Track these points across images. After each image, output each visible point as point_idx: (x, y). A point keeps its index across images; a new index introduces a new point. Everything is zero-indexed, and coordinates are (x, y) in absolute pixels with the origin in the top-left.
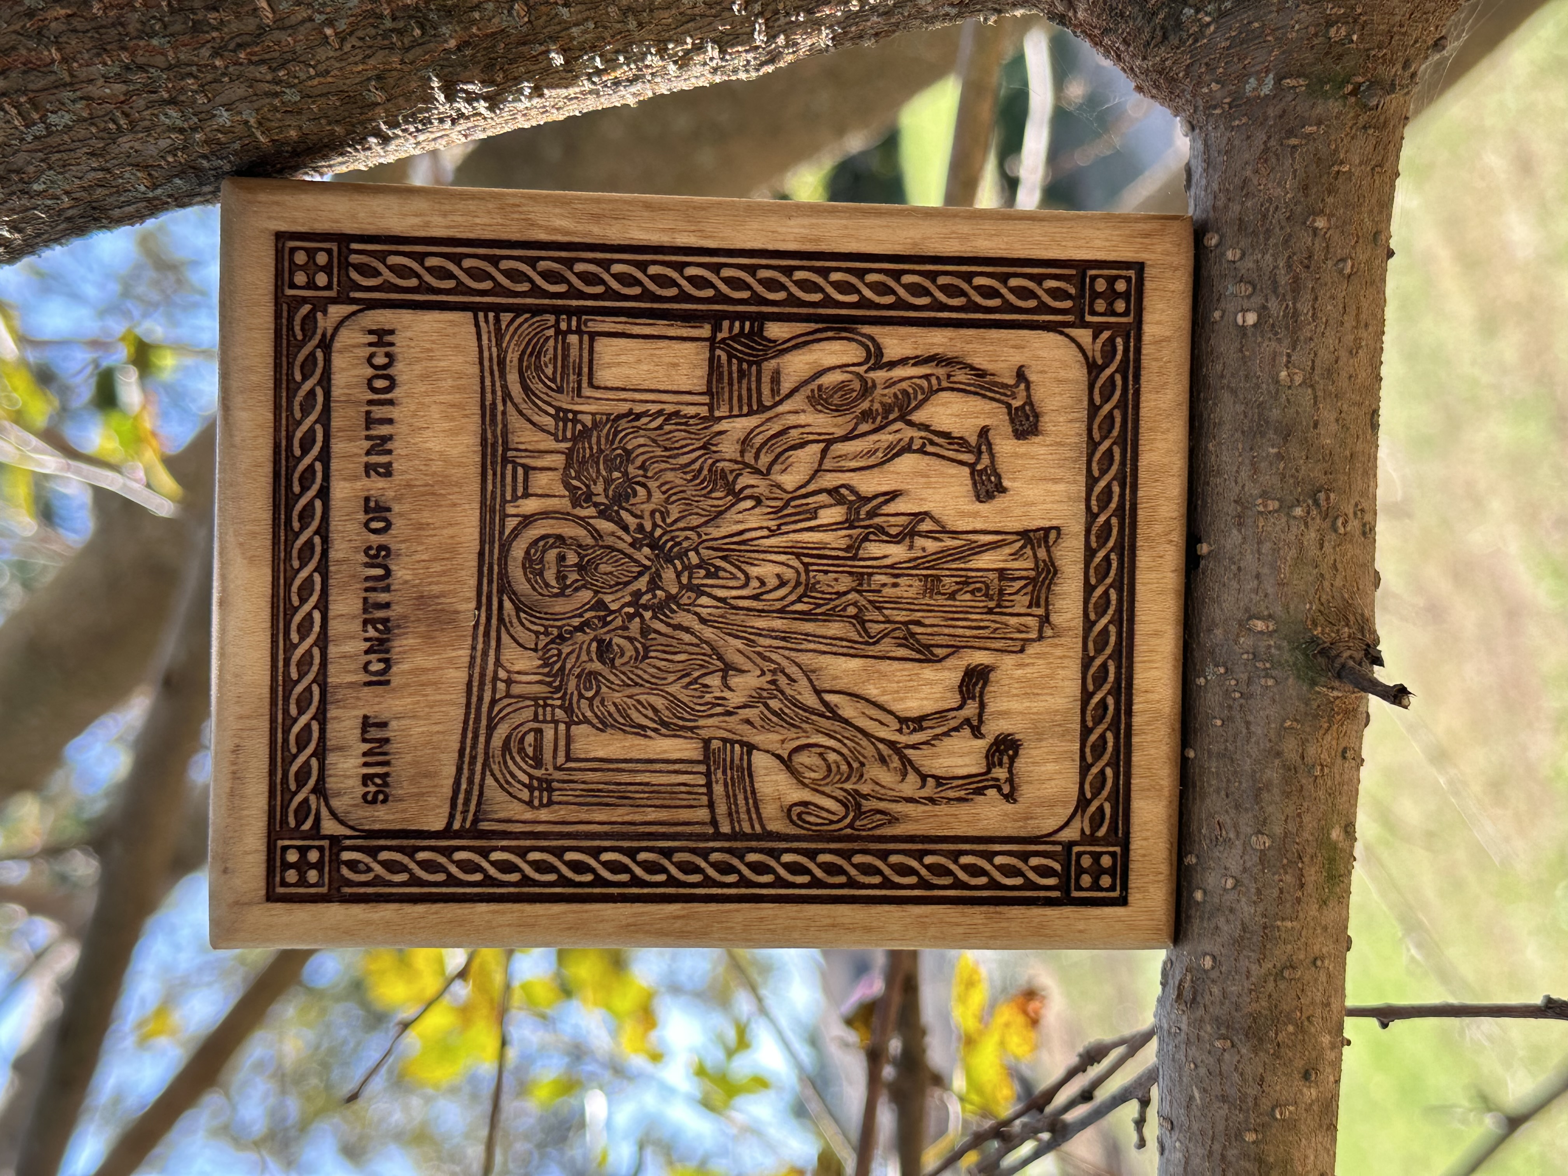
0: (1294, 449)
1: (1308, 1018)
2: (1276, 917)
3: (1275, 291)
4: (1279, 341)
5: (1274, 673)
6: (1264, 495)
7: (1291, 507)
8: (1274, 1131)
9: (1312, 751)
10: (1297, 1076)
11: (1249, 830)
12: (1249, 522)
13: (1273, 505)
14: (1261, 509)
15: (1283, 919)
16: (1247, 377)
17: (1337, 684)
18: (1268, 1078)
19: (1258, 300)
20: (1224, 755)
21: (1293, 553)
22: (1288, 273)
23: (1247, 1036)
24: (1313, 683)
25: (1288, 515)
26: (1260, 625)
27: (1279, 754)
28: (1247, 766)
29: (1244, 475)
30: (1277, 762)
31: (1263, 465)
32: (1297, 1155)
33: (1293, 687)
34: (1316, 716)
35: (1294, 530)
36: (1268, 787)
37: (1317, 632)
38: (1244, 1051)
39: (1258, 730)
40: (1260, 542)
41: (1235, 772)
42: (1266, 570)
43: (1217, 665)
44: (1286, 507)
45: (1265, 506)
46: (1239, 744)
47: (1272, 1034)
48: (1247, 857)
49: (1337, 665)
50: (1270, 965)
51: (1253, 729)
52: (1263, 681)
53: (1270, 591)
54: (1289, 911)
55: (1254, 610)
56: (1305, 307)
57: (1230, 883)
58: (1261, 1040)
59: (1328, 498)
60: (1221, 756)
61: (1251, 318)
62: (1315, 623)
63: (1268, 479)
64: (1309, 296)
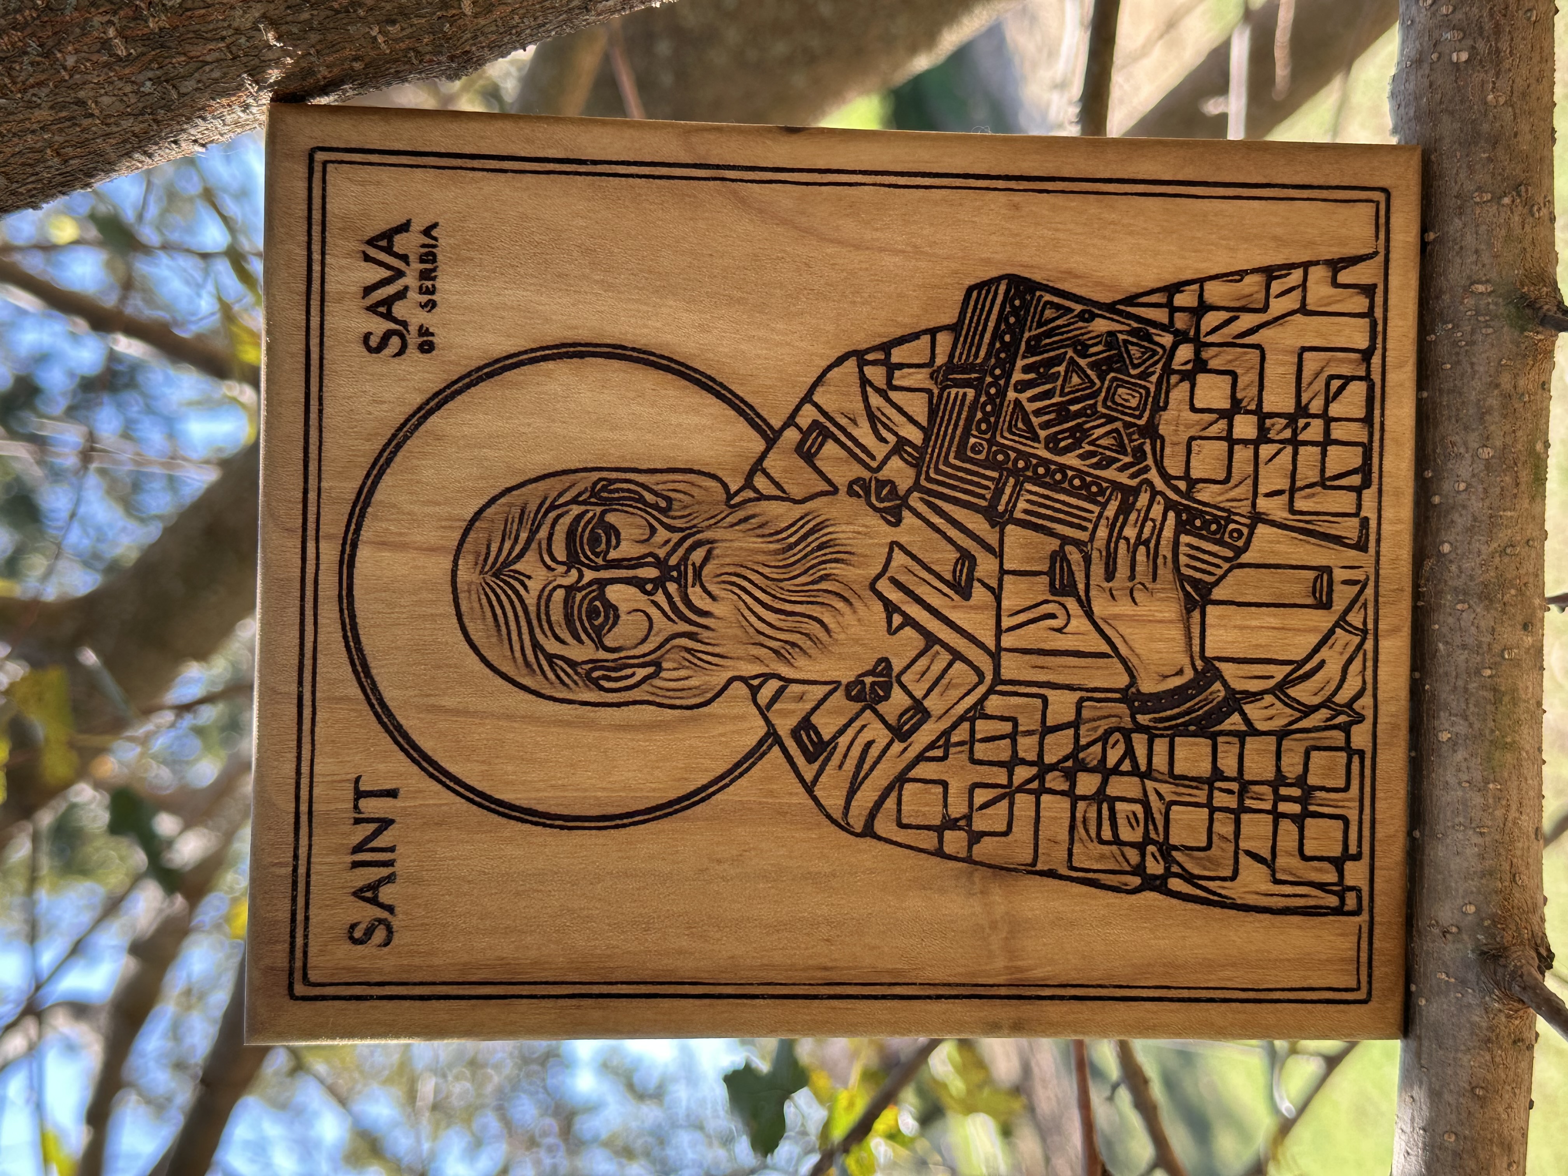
0: (1500, 153)
1: (1525, 584)
2: (1499, 508)
3: (1481, 34)
4: (1486, 72)
5: (1492, 323)
6: (1479, 189)
7: (1500, 198)
8: (1503, 667)
9: (1522, 382)
10: (1519, 627)
11: (1476, 445)
12: (1469, 211)
13: (1487, 197)
14: (1478, 199)
15: (1504, 510)
16: (1462, 102)
17: (1540, 329)
18: (1498, 629)
19: (1469, 42)
20: (1453, 391)
21: (1503, 232)
22: (1491, 20)
23: (1480, 598)
24: (1523, 329)
25: (1499, 203)
26: (1481, 288)
27: (1497, 386)
28: (1473, 396)
29: (1462, 175)
30: (1496, 392)
31: (1478, 167)
32: (1521, 685)
33: (1508, 334)
34: (1525, 356)
35: (1503, 215)
36: (1489, 411)
37: (1526, 289)
38: (1478, 610)
39: (1482, 369)
40: (1477, 226)
41: (1463, 402)
42: (1483, 247)
43: (1447, 323)
44: (1497, 199)
45: (1481, 198)
46: (1465, 381)
47: (1499, 596)
48: (1475, 466)
49: (1541, 314)
50: (1494, 545)
51: (1476, 368)
52: (1484, 331)
53: (1487, 261)
54: (1509, 504)
55: (1475, 277)
56: (1504, 46)
57: (1462, 486)
58: (1491, 601)
59: (1527, 190)
60: (1450, 391)
61: (1464, 56)
62: (1523, 285)
63: (1482, 177)
64: (1508, 38)
